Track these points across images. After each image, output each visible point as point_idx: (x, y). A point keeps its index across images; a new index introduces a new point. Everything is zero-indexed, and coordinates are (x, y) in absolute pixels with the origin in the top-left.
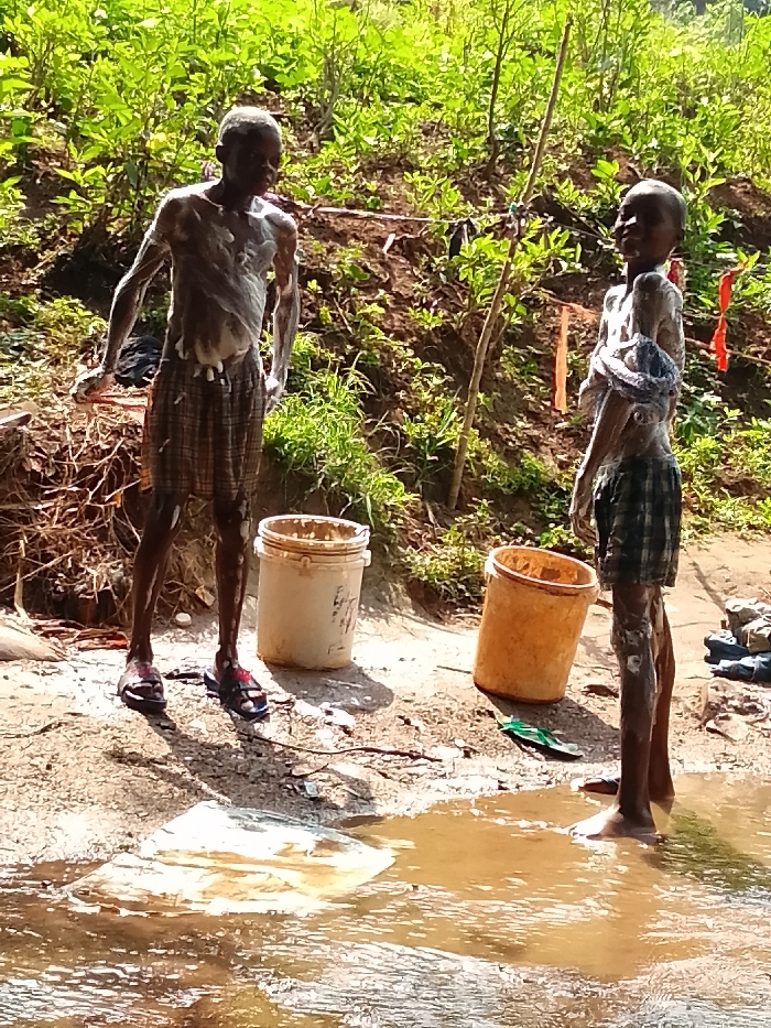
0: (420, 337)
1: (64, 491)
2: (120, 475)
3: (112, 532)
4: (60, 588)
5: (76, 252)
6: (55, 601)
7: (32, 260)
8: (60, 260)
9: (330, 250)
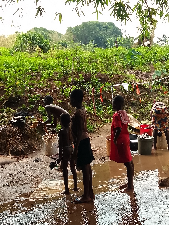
0: (60, 104)
1: (13, 137)
2: (21, 133)
3: (21, 141)
4: (15, 151)
5: (8, 101)
6: (15, 153)
7: (2, 103)
8: (6, 102)
9: (45, 94)
